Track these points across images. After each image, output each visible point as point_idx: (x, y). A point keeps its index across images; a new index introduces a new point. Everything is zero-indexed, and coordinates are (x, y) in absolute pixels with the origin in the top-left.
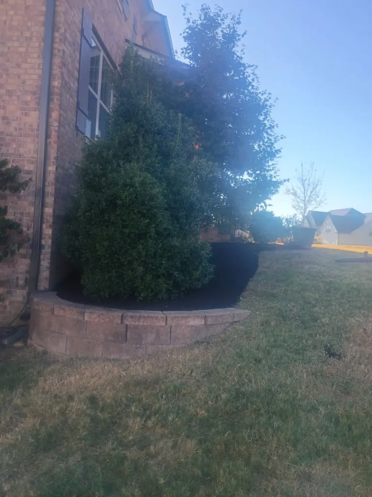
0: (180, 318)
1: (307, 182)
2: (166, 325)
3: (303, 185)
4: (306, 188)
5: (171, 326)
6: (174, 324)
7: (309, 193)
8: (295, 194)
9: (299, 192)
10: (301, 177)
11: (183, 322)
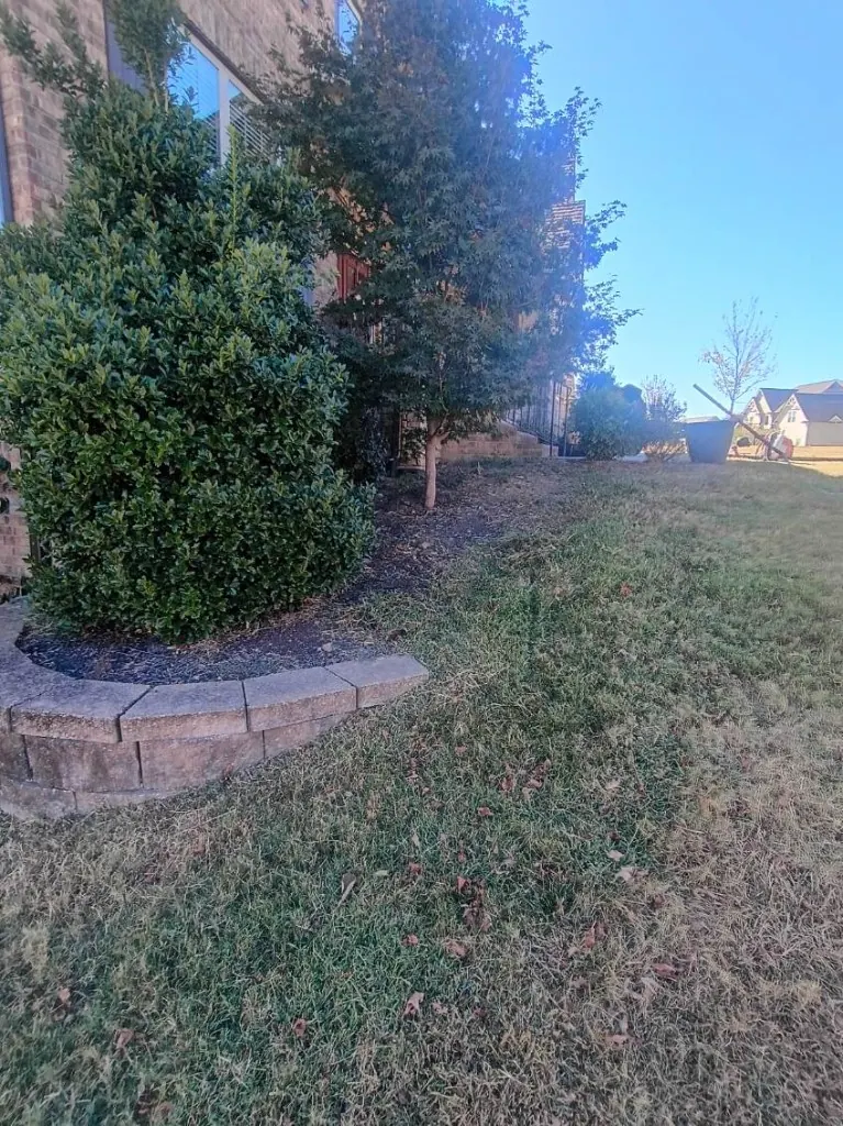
0: (163, 721)
1: (743, 335)
2: (120, 740)
3: (736, 342)
4: (741, 348)
5: (138, 743)
6: (145, 738)
7: (745, 357)
8: (719, 360)
9: (726, 355)
10: (733, 328)
11: (175, 730)
